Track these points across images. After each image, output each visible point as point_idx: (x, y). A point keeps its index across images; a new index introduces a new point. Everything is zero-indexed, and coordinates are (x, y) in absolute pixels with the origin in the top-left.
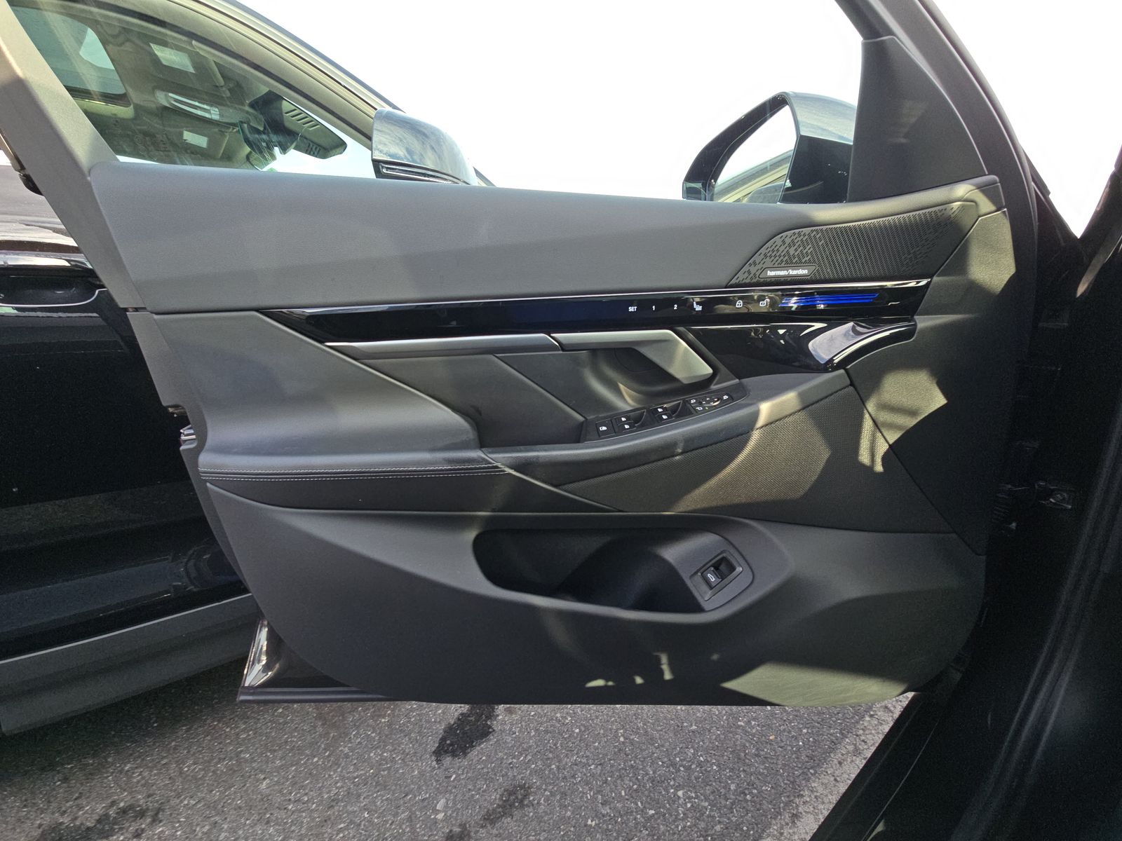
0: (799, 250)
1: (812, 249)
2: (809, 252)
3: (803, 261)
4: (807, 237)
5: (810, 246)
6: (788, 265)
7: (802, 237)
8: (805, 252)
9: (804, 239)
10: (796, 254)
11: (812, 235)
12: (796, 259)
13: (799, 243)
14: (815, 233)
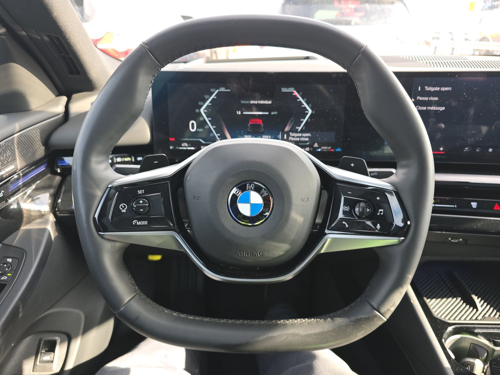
0: (5, 156)
1: (10, 153)
2: (10, 155)
3: (9, 161)
4: (4, 147)
5: (8, 151)
6: (3, 167)
7: (2, 148)
8: (7, 156)
9: (4, 148)
10: (4, 159)
11: (7, 145)
12: (6, 161)
13: (3, 151)
14: (7, 143)
